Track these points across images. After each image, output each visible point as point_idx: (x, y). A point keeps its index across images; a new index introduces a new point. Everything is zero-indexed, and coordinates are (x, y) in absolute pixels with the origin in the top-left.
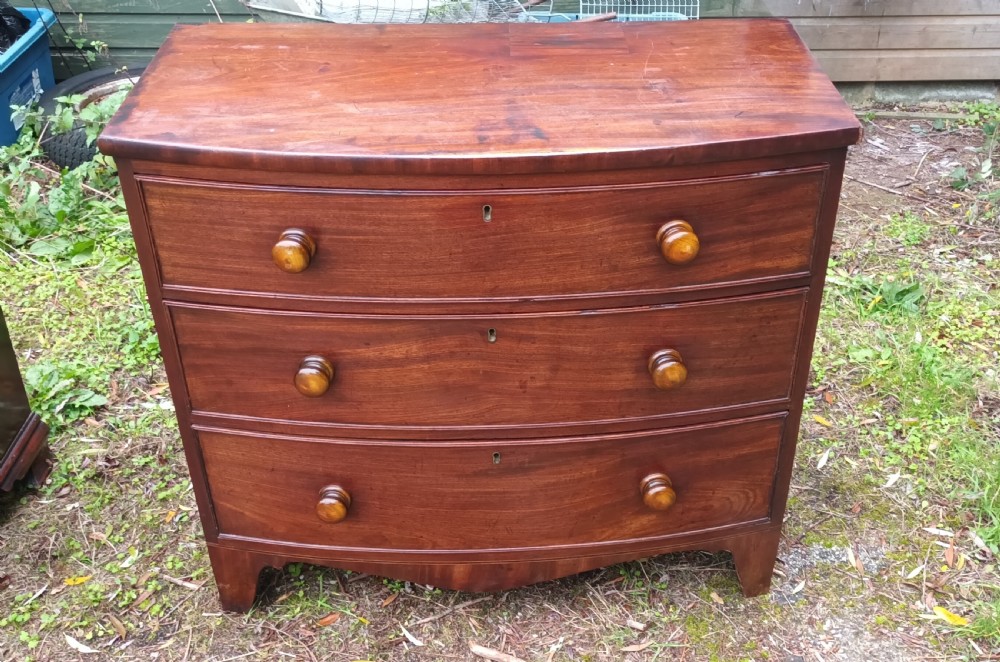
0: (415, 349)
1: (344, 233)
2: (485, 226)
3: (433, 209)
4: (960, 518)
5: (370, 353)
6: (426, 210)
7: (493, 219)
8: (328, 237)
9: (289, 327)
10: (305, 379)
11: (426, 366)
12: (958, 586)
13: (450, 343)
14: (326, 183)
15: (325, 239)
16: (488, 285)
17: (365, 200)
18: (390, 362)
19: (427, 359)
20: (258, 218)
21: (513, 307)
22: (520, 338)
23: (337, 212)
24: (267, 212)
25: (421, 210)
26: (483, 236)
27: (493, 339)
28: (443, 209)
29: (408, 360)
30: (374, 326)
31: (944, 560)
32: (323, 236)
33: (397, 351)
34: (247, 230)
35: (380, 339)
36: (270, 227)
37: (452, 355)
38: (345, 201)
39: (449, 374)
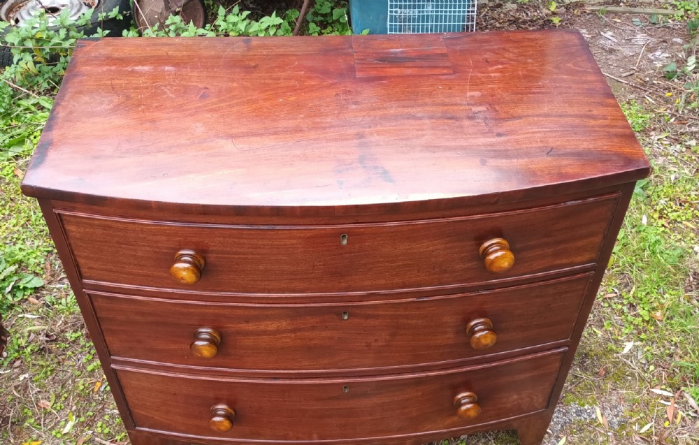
0: (284, 324)
1: (228, 253)
2: (343, 247)
3: (300, 238)
4: (677, 378)
5: (250, 327)
6: (294, 239)
7: (348, 243)
8: (214, 255)
9: (186, 310)
10: (198, 349)
11: (293, 335)
12: (676, 438)
13: (311, 321)
14: (213, 220)
15: (212, 257)
16: (343, 285)
17: (245, 232)
18: (265, 333)
19: (294, 331)
20: (157, 242)
21: (361, 298)
22: (368, 317)
23: (221, 239)
24: (164, 238)
25: (290, 238)
26: (341, 254)
27: (346, 317)
28: (308, 238)
29: (278, 332)
30: (252, 310)
31: (666, 416)
32: (210, 255)
33: (272, 326)
34: (148, 249)
35: (257, 319)
36: (167, 248)
37: (313, 328)
38: (228, 232)
39: (311, 340)
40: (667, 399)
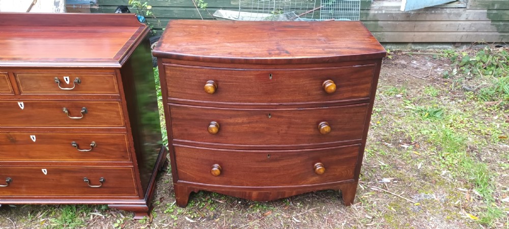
0: (245, 120)
1: (226, 82)
2: (270, 80)
3: (254, 75)
5: (231, 121)
6: (252, 75)
7: (272, 78)
8: (221, 83)
9: (207, 112)
10: (211, 128)
11: (249, 125)
13: (256, 118)
14: (222, 66)
15: (220, 84)
16: (269, 99)
17: (234, 72)
18: (237, 124)
19: (249, 123)
20: (200, 77)
21: (277, 107)
22: (279, 117)
23: (224, 75)
24: (203, 75)
25: (250, 75)
26: (269, 83)
27: (270, 117)
28: (257, 75)
29: (243, 123)
30: (233, 112)
32: (219, 83)
33: (240, 120)
34: (196, 80)
35: (235, 116)
36: (203, 80)
37: (257, 122)
38: (227, 72)
39: (255, 128)
40: (464, 192)
